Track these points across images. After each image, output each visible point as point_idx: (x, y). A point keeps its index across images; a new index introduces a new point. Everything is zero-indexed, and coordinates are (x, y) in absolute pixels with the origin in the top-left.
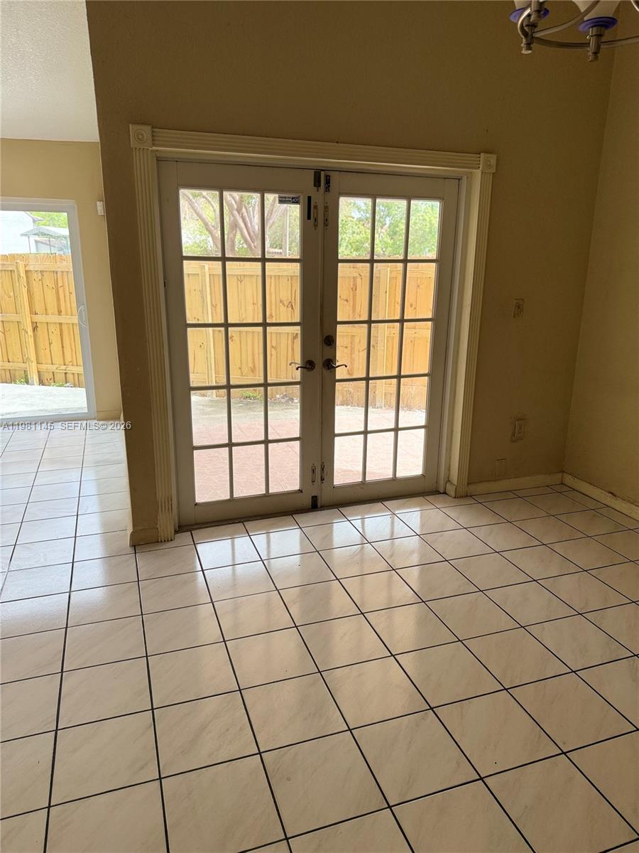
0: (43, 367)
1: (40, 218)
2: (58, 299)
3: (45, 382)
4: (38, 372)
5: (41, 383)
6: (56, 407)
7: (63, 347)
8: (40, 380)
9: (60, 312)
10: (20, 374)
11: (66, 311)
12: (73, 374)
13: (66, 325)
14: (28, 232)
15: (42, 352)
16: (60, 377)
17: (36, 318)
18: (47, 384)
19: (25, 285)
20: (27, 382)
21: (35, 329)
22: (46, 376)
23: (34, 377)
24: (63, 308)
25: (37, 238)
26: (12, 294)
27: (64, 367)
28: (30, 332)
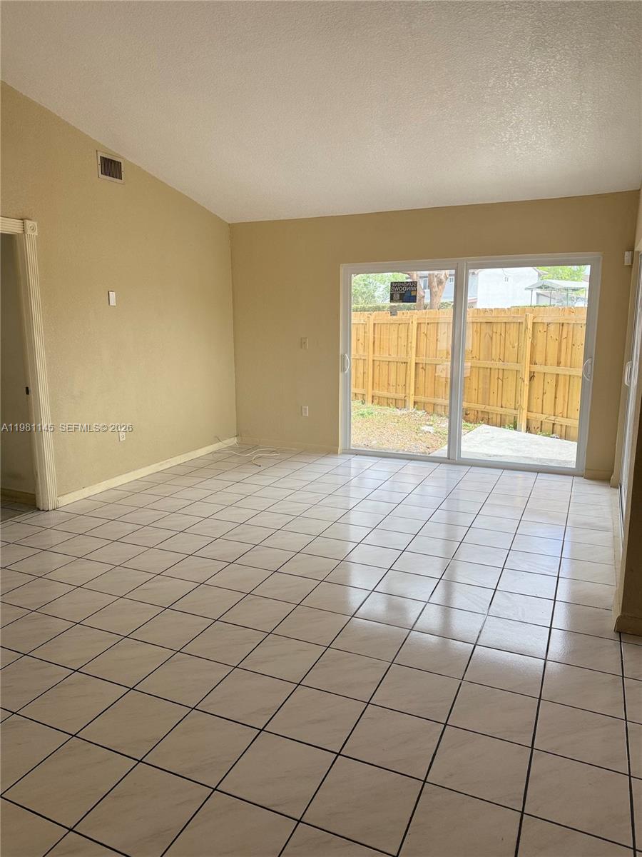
0: (532, 415)
1: (545, 272)
2: (560, 350)
3: (532, 429)
4: (528, 420)
5: (528, 430)
6: (541, 456)
7: (556, 398)
8: (527, 427)
9: (559, 364)
10: (509, 419)
11: (566, 362)
12: (561, 425)
13: (563, 377)
14: (533, 285)
15: (534, 401)
16: (548, 427)
17: (536, 368)
18: (534, 432)
19: (531, 336)
20: (515, 428)
21: (531, 378)
22: (534, 424)
23: (523, 424)
24: (562, 360)
25: (539, 291)
26: (516, 344)
27: (553, 418)
28: (527, 381)
